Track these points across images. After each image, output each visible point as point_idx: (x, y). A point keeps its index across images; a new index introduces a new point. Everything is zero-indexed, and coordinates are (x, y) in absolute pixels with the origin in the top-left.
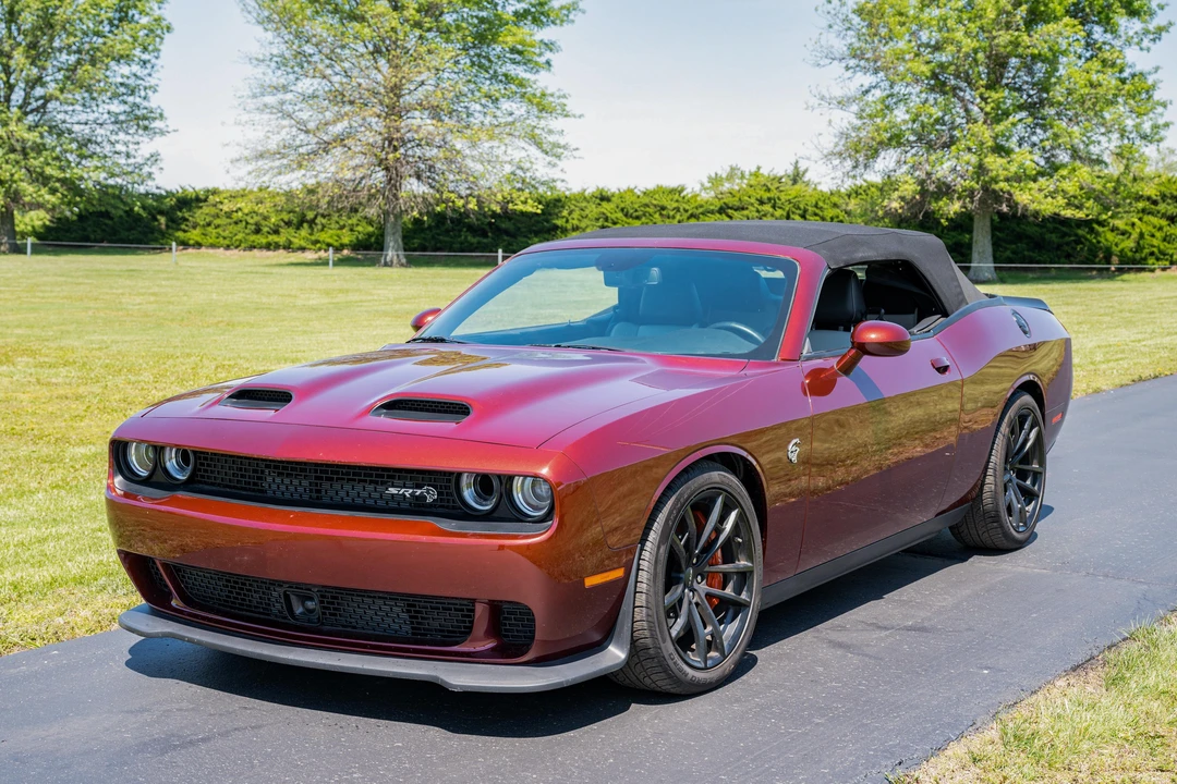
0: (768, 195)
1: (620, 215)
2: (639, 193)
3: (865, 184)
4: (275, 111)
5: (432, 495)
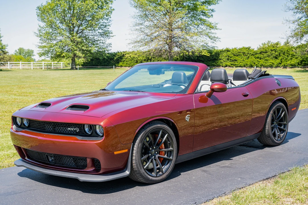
0: (274, 48)
1: (232, 55)
2: (238, 49)
3: (301, 45)
4: (139, 31)
5: (78, 130)
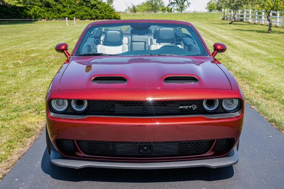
5: (195, 107)
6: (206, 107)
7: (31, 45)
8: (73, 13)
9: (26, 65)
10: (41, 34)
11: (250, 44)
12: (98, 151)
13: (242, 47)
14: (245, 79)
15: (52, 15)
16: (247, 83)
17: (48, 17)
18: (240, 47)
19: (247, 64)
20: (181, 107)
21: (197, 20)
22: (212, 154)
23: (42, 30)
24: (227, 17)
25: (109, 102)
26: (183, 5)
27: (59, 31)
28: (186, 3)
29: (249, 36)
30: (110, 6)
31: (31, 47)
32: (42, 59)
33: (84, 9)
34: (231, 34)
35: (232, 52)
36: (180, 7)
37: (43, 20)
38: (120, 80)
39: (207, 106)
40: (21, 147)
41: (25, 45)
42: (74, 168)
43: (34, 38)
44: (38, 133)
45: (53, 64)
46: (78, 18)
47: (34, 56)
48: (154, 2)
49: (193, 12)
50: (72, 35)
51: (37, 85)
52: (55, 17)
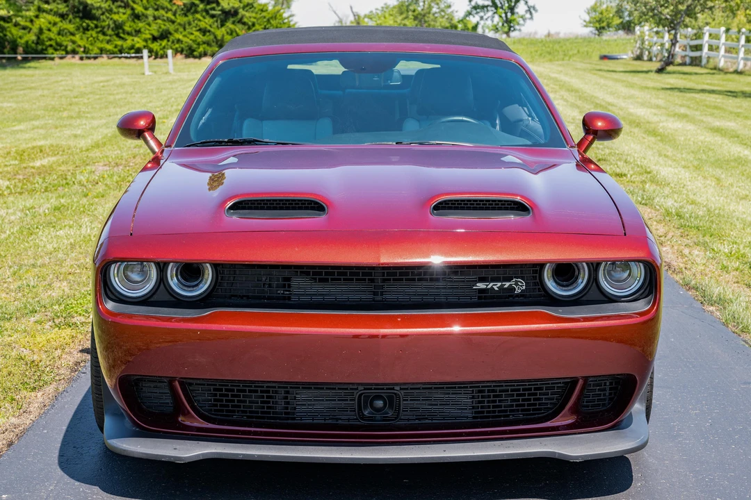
5: (521, 286)
6: (551, 285)
7: (32, 132)
8: (164, 35)
9: (19, 190)
10: (63, 99)
11: (717, 130)
12: (243, 412)
13: (692, 139)
14: (693, 232)
15: (97, 41)
16: (697, 244)
17: (85, 48)
18: (685, 140)
19: (703, 190)
20: (481, 286)
21: (557, 60)
22: (570, 421)
23: (67, 88)
24: (649, 53)
25: (274, 272)
26: (513, 13)
27: (122, 90)
28: (521, 9)
29: (716, 108)
30: (281, 15)
31: (35, 140)
32: (70, 174)
33: (199, 23)
34: (661, 102)
35: (660, 155)
36: (505, 19)
37: (69, 59)
38: (307, 208)
39: (554, 284)
40: (13, 416)
41: (17, 132)
42: (172, 460)
43: (42, 112)
44: (64, 379)
45: (104, 187)
46: (182, 52)
47: (44, 166)
48: (421, 4)
49: (546, 36)
50: (161, 103)
51: (55, 246)
52: (109, 51)
